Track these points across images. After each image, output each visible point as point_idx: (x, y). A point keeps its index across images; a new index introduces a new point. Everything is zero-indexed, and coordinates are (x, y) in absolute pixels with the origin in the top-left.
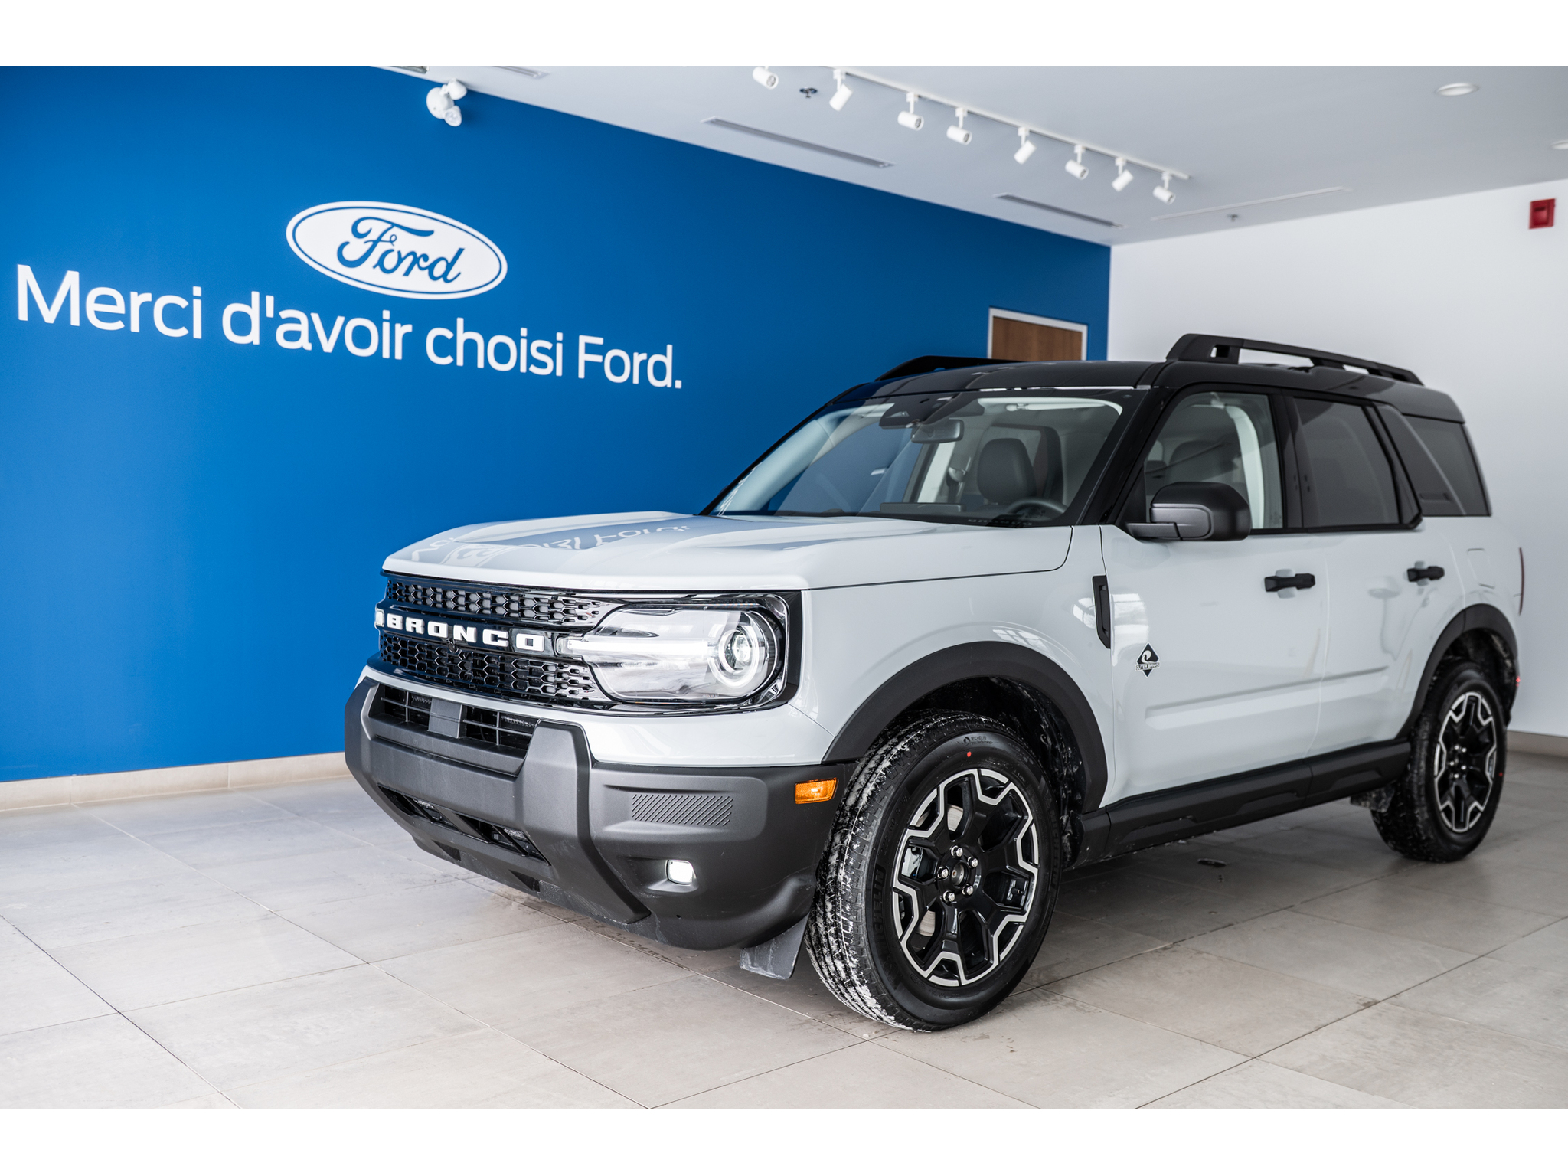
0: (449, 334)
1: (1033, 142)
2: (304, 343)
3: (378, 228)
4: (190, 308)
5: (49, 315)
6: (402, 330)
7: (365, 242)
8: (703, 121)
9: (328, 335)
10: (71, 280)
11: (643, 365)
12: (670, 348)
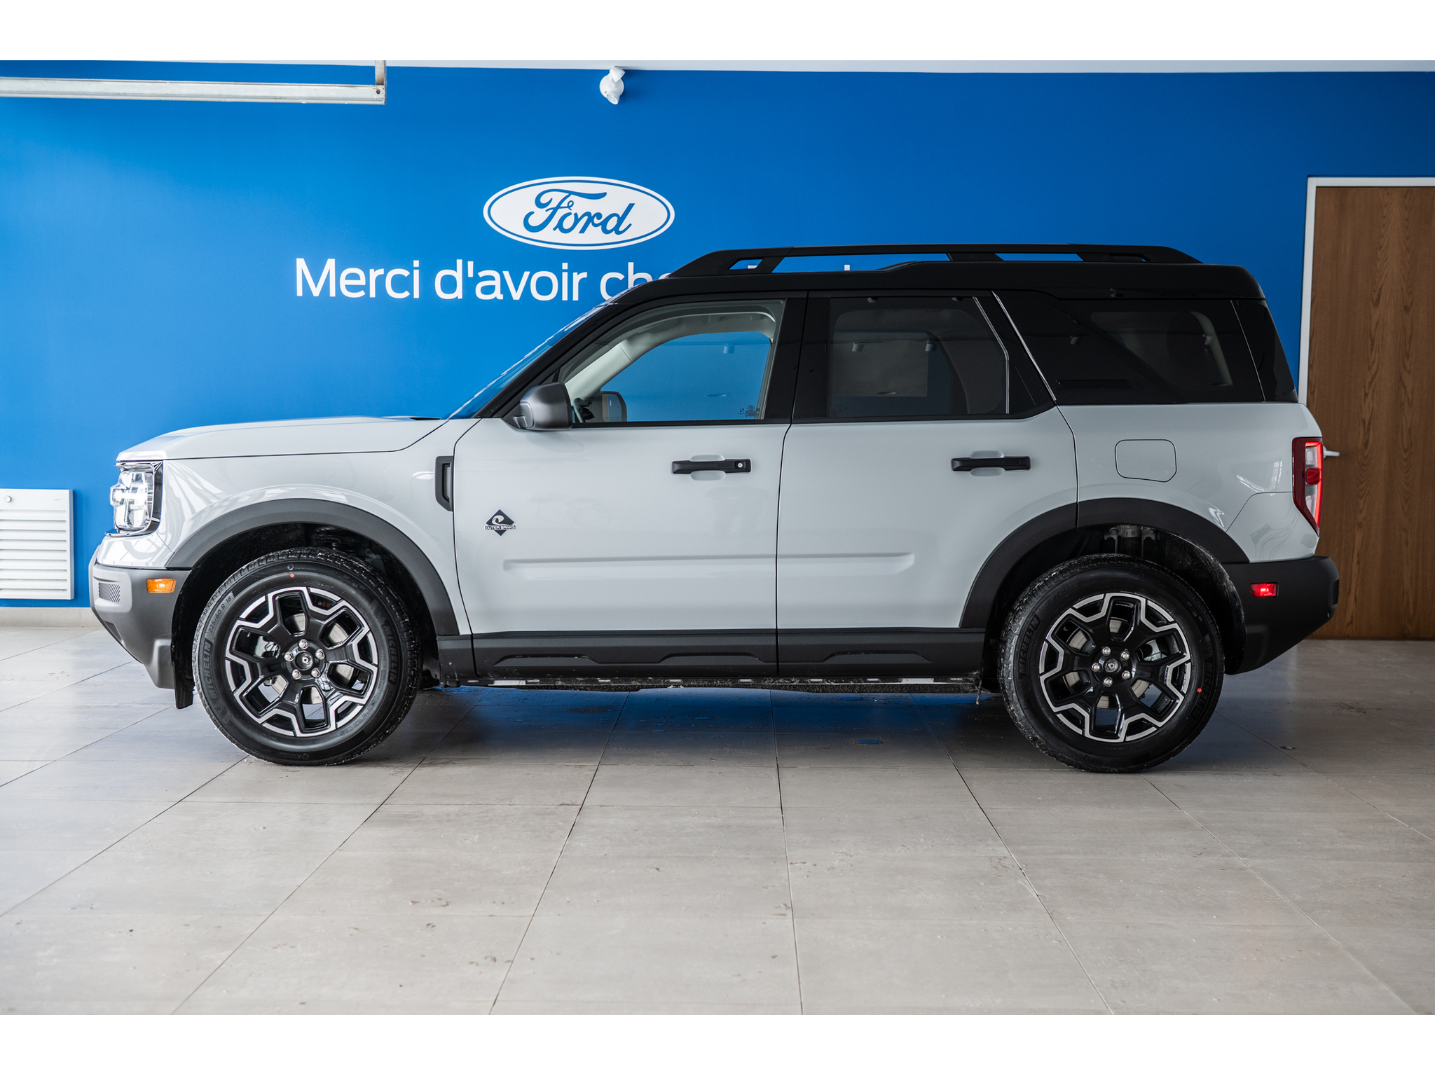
0: (620, 276)
2: (498, 294)
3: (556, 198)
4: (411, 276)
5: (316, 291)
6: (577, 278)
7: (547, 211)
9: (516, 287)
10: (331, 264)
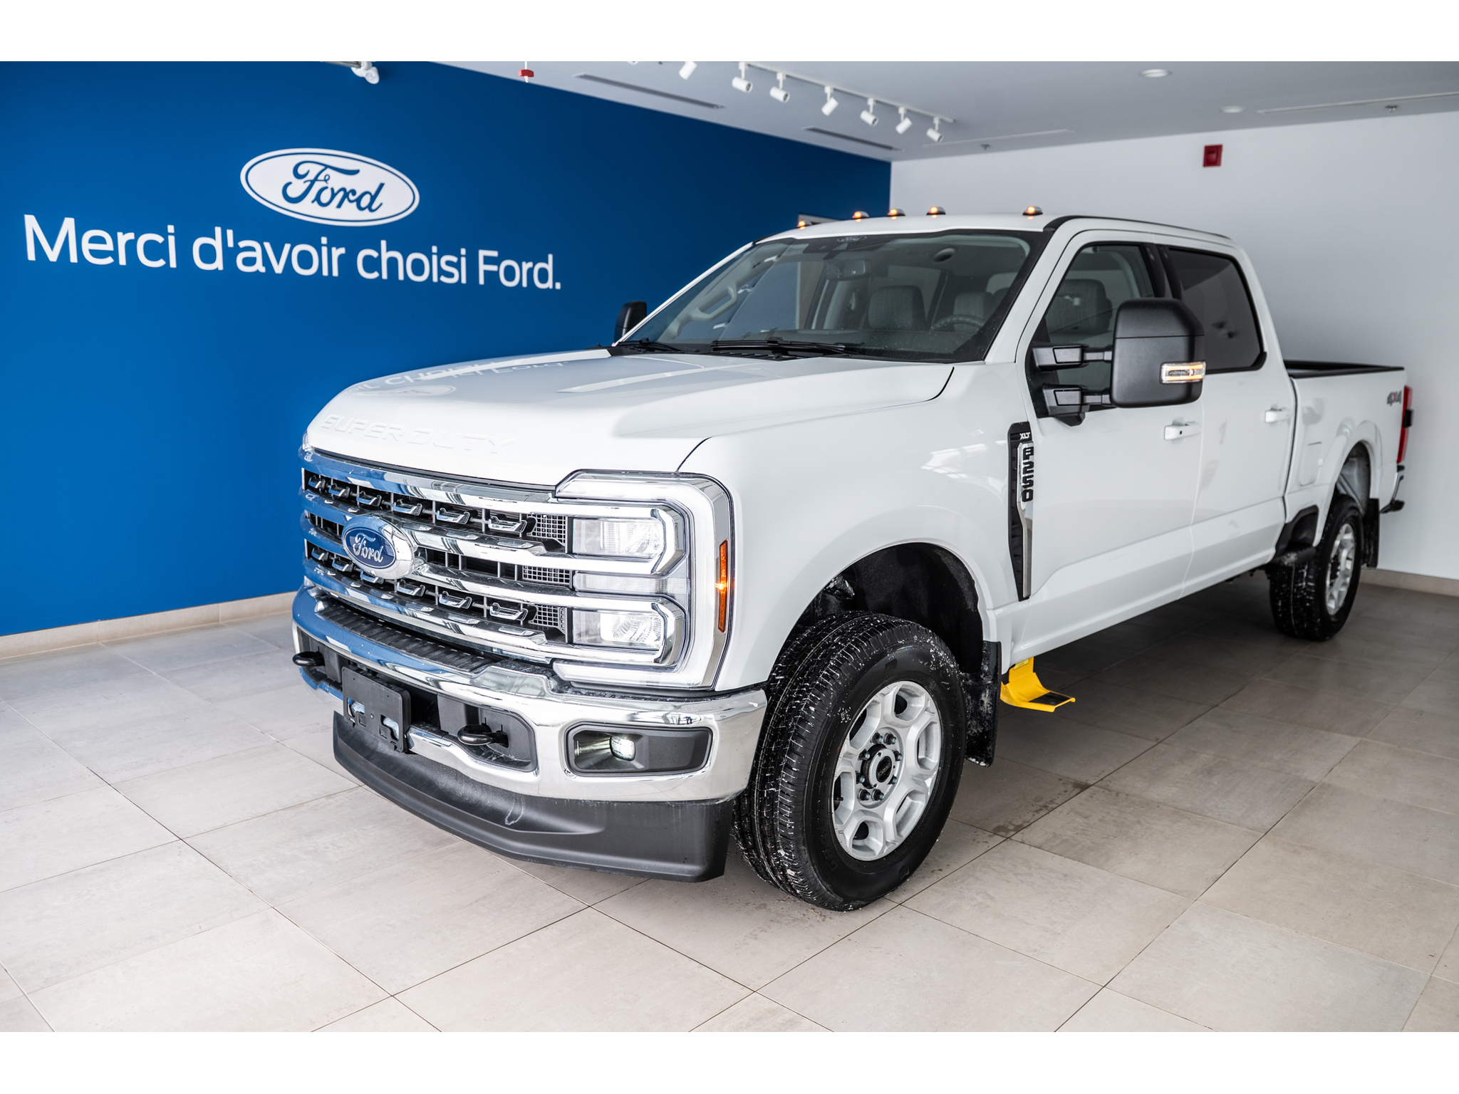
0: (374, 254)
1: (836, 99)
2: (259, 267)
3: (314, 170)
4: (166, 242)
5: (53, 255)
6: (337, 252)
7: (305, 182)
8: (574, 75)
9: (278, 260)
10: (69, 225)
11: (530, 271)
12: (550, 257)
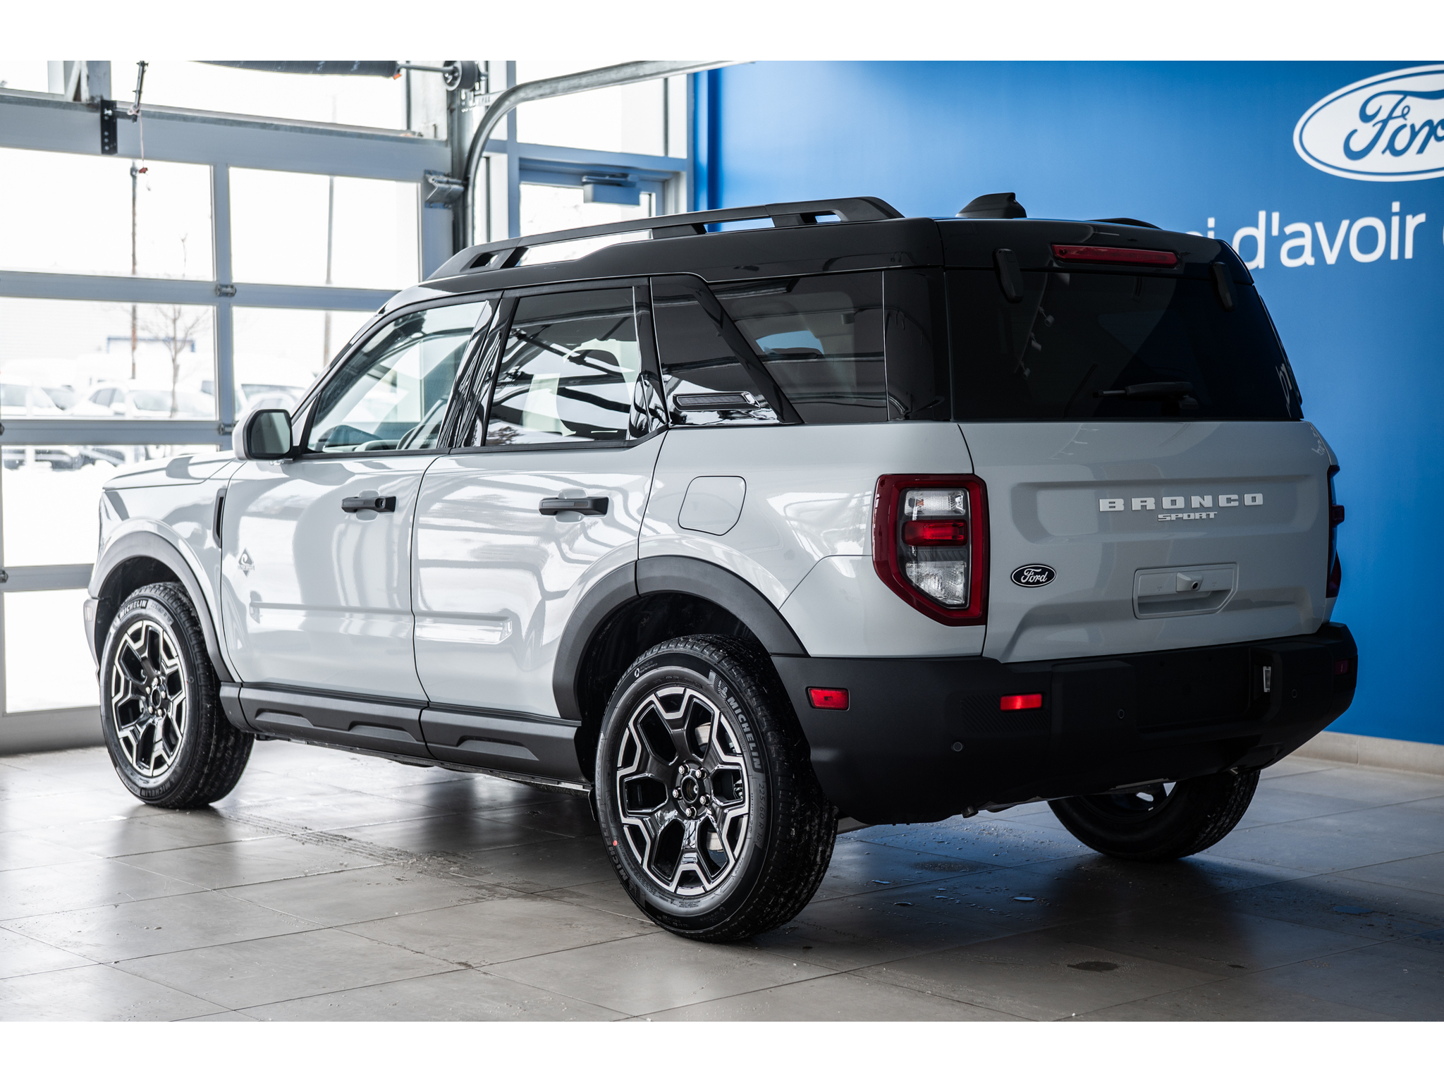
2: (1308, 259)
3: (1388, 102)
6: (1413, 222)
7: (1374, 125)
9: (1331, 245)
